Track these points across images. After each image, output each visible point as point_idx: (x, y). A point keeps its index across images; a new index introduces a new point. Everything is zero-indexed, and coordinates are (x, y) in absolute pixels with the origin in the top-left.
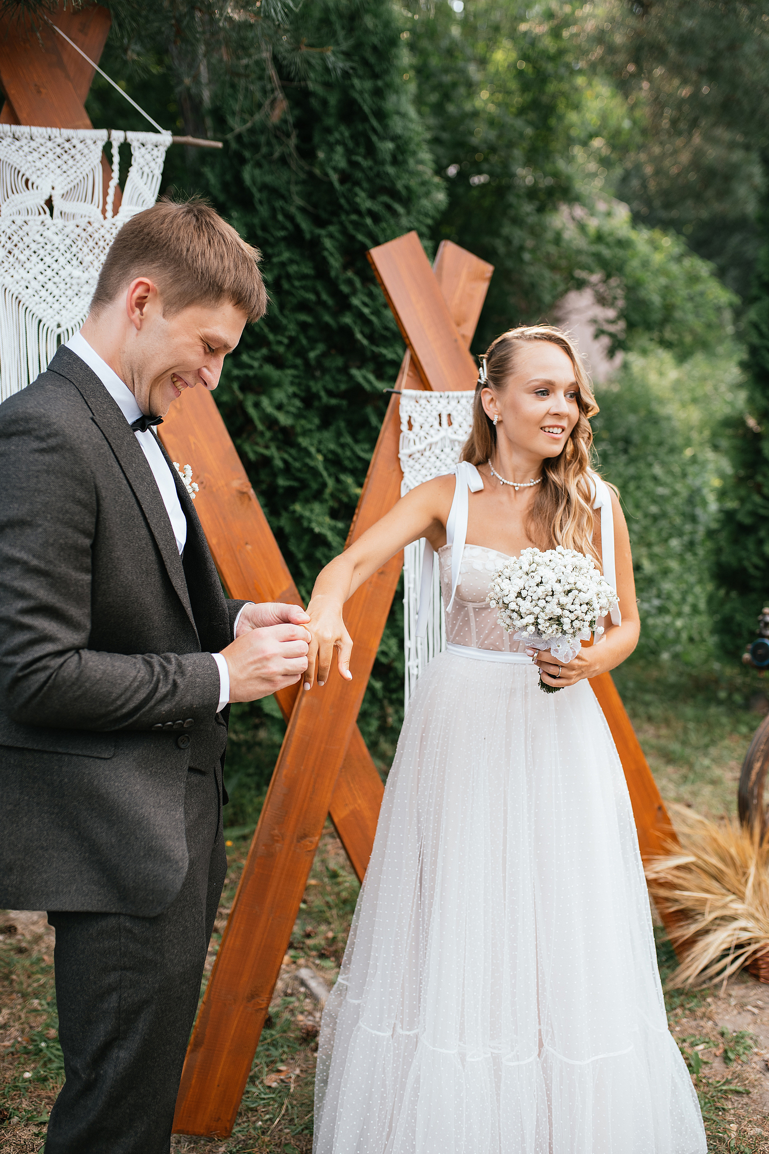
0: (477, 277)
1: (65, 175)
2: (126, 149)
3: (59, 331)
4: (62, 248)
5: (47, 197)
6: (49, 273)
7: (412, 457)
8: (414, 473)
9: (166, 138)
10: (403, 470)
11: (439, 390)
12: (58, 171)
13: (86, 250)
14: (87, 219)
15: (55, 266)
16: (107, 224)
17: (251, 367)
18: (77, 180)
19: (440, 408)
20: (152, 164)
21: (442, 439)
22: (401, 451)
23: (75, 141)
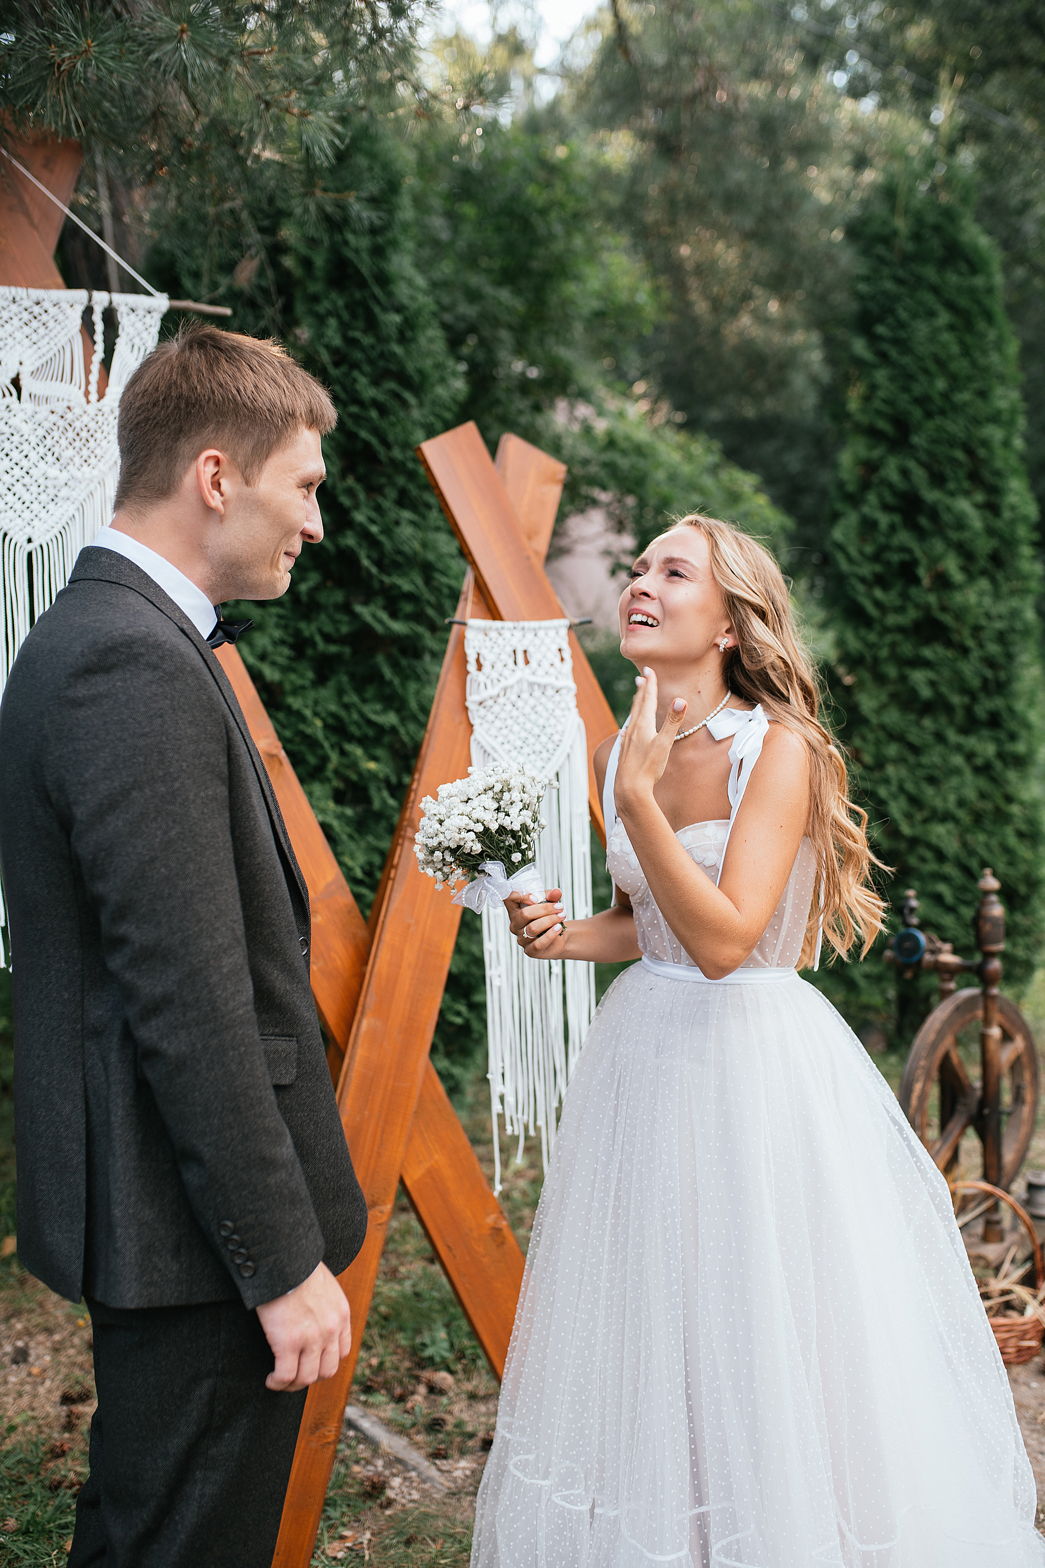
0: (547, 479)
1: (35, 347)
2: (110, 316)
3: (30, 547)
4: (34, 440)
5: (13, 375)
6: (17, 472)
7: (483, 705)
8: (486, 726)
9: (161, 302)
10: (472, 722)
11: (512, 620)
12: (27, 342)
13: (64, 442)
14: (66, 404)
15: (24, 463)
16: (92, 409)
18: (51, 354)
19: (514, 642)
20: (145, 335)
21: (518, 682)
22: (469, 698)
23: (46, 305)
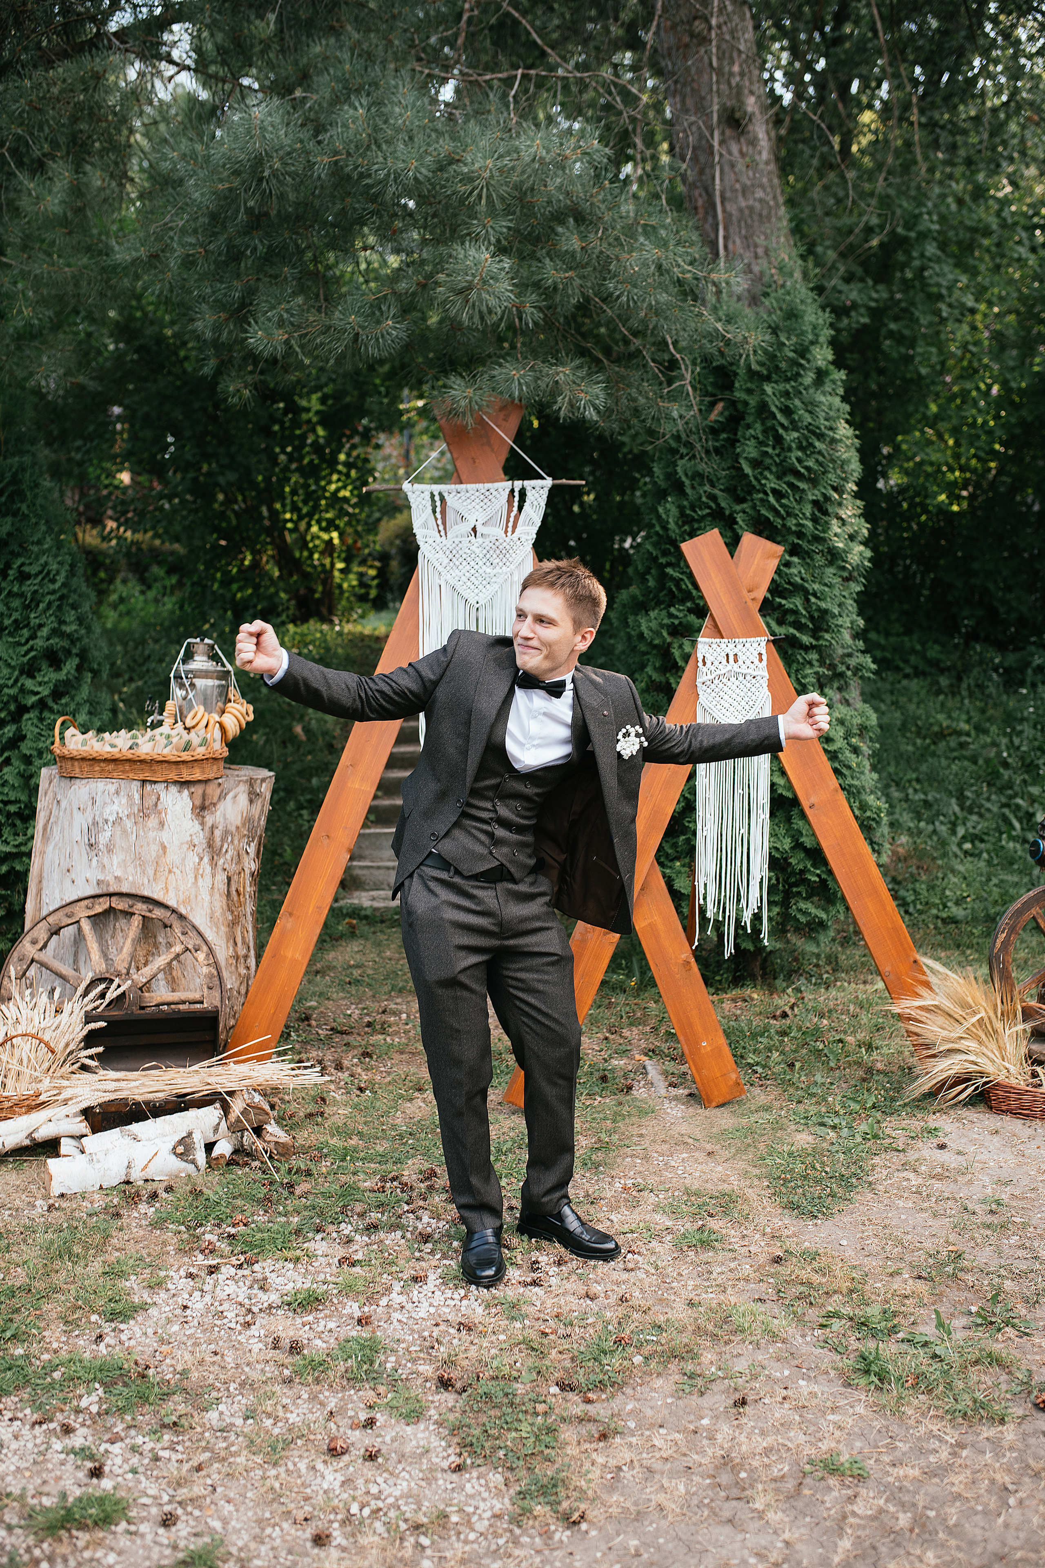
0: (772, 556)
1: (485, 511)
2: (523, 492)
3: (478, 606)
4: (481, 556)
5: (473, 526)
6: (473, 571)
7: (705, 685)
8: (707, 695)
9: (549, 482)
10: (699, 693)
11: (729, 638)
12: (481, 510)
13: (495, 556)
14: (496, 538)
16: (508, 539)
17: (677, 617)
18: (492, 514)
19: (727, 650)
20: (540, 499)
21: (729, 672)
22: (698, 681)
23: (492, 490)
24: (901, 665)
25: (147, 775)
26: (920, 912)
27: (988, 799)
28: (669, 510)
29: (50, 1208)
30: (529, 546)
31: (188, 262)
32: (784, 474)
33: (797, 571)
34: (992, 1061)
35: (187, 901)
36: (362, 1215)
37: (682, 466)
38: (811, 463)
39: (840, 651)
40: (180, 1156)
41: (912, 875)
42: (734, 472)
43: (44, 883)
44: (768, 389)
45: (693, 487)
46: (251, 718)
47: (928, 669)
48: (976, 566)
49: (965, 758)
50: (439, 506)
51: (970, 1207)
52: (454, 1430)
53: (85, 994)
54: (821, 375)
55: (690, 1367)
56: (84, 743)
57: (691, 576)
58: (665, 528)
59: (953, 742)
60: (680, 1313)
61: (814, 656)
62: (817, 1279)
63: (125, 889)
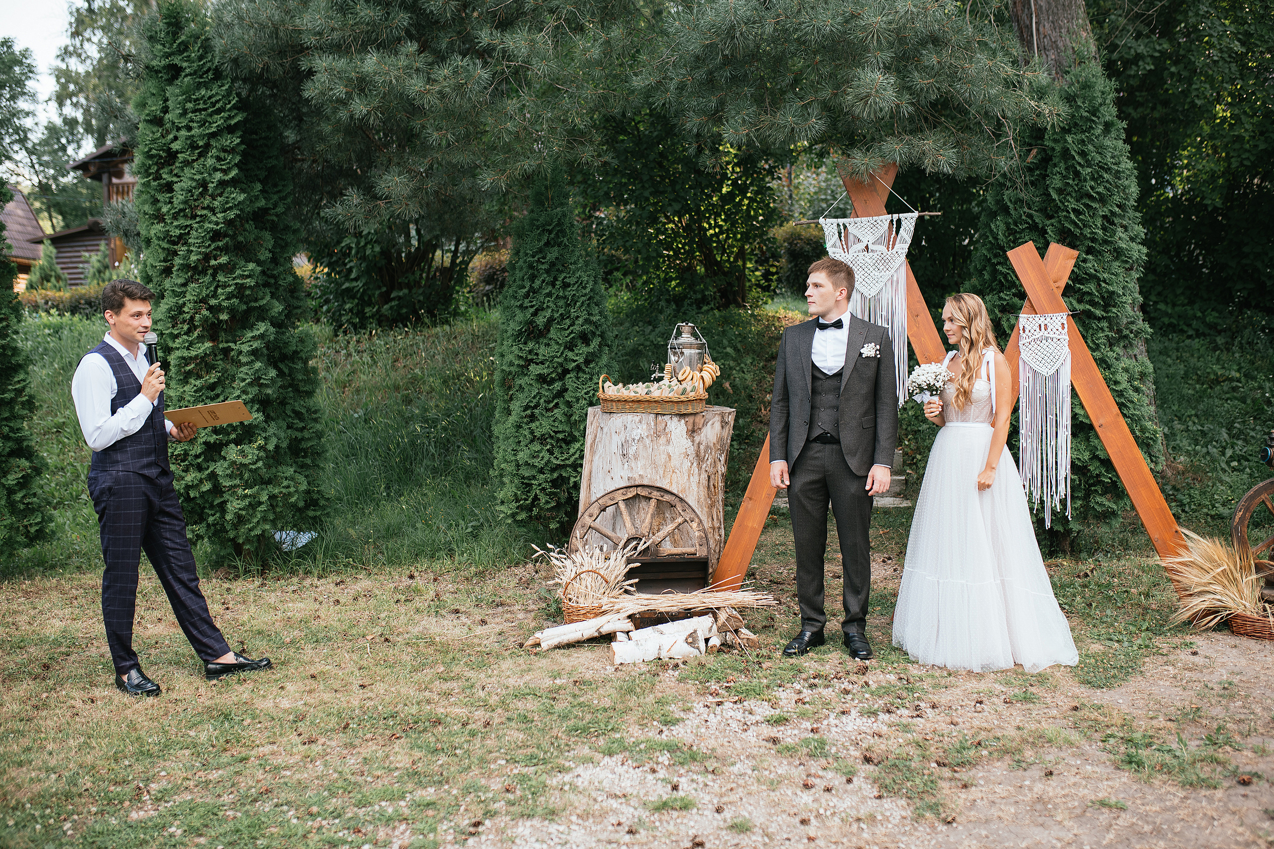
0: (1071, 257)
1: (874, 235)
3: (869, 297)
5: (866, 245)
6: (866, 275)
7: (1025, 346)
8: (1025, 353)
9: (916, 214)
10: (1021, 351)
11: (1042, 314)
12: (871, 234)
13: (881, 264)
14: (881, 252)
15: (868, 272)
16: (889, 253)
18: (878, 237)
19: (1040, 322)
20: (910, 226)
21: (1041, 337)
22: (1020, 342)
23: (878, 221)
24: (1185, 328)
25: (659, 410)
26: (1194, 511)
27: (1254, 430)
28: (999, 226)
29: (616, 669)
30: (903, 257)
31: (681, 87)
32: (1082, 198)
33: (1091, 265)
34: (1233, 600)
35: (684, 490)
36: (805, 680)
37: (1007, 195)
38: (1101, 189)
39: (1125, 321)
40: (689, 644)
41: (1188, 484)
42: (1045, 198)
43: (593, 480)
44: (1069, 139)
45: (1015, 209)
46: (719, 374)
47: (1207, 331)
48: (1246, 249)
49: (1236, 398)
50: (843, 233)
51: (1210, 685)
52: (875, 781)
53: (625, 547)
54: (1108, 126)
55: (1017, 757)
56: (618, 391)
57: (1014, 272)
58: (996, 239)
59: (1226, 386)
60: (1011, 732)
61: (1105, 324)
62: (1101, 718)
63: (645, 483)
